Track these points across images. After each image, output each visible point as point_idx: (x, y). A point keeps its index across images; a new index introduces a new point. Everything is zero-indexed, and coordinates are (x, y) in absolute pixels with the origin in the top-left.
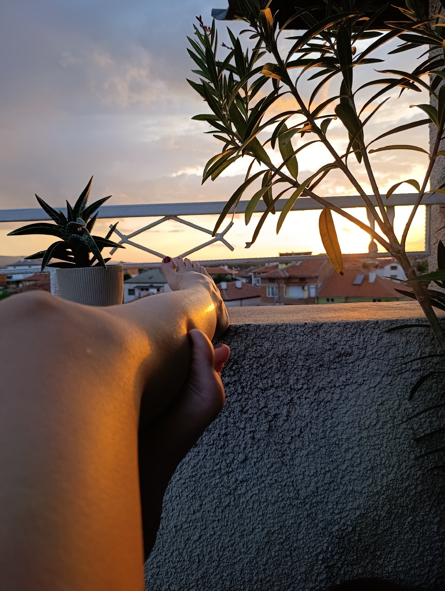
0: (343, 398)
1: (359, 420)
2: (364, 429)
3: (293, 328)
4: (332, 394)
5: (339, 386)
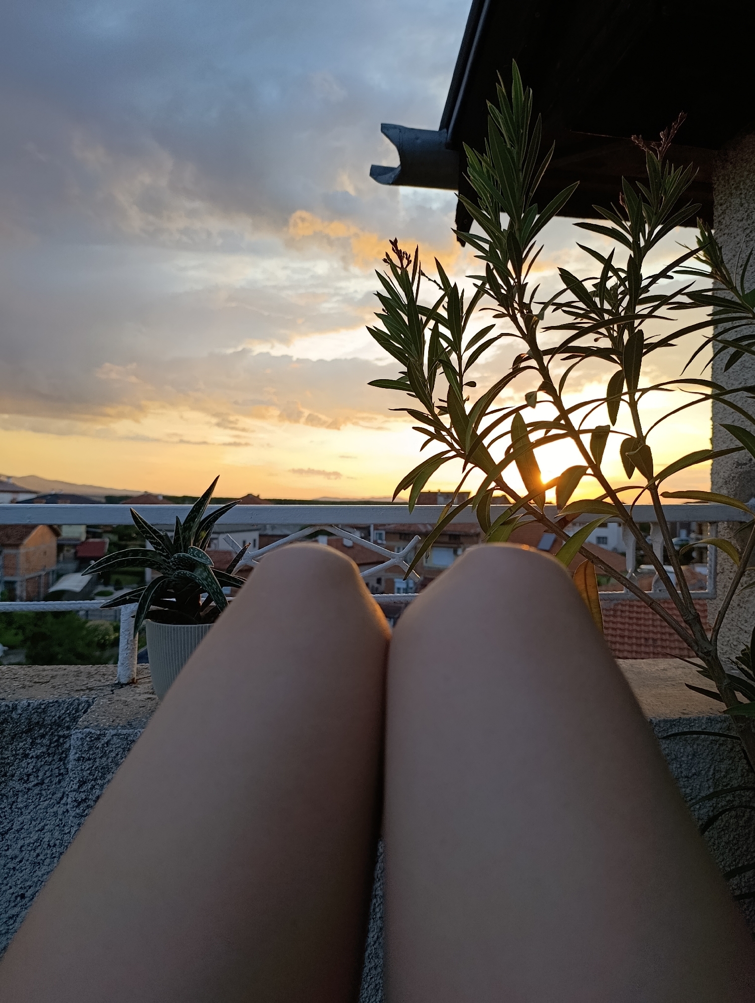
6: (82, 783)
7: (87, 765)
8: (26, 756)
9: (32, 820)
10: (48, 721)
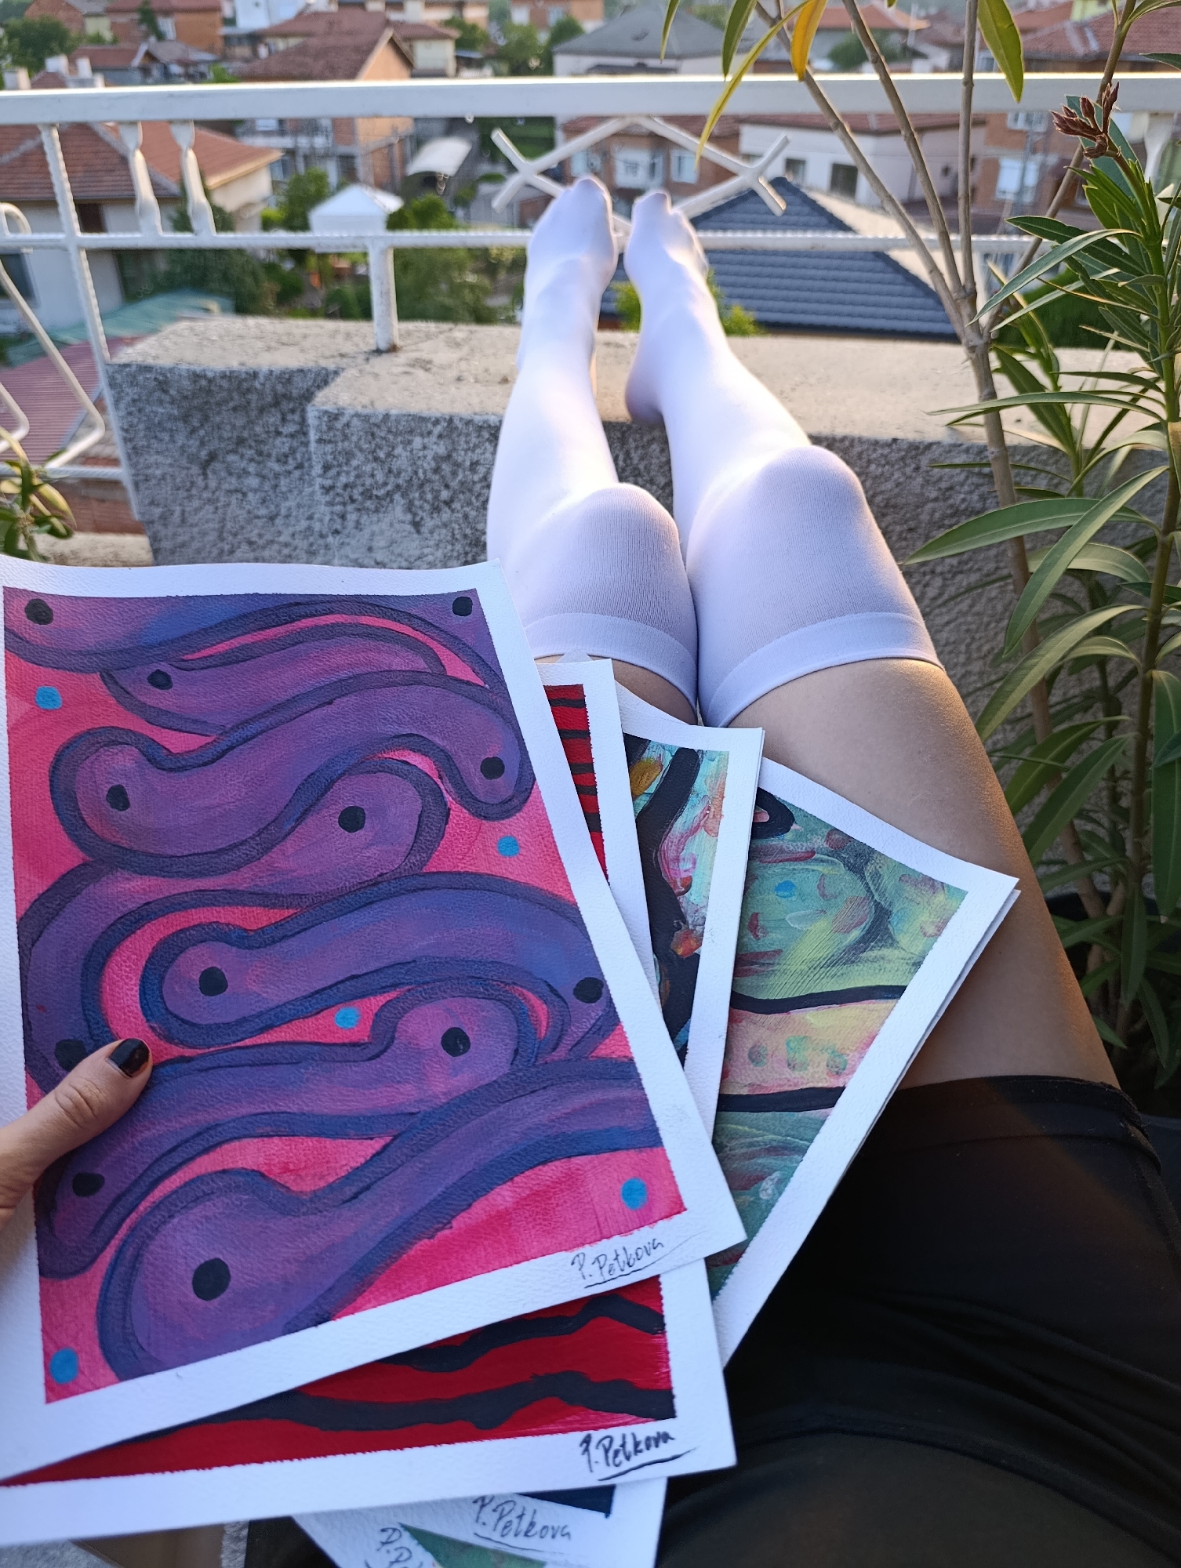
0: (946, 597)
1: (968, 640)
2: (976, 660)
3: (865, 447)
4: (925, 586)
5: (942, 574)
6: (327, 468)
7: (329, 448)
8: (278, 433)
9: (299, 506)
10: (295, 393)
